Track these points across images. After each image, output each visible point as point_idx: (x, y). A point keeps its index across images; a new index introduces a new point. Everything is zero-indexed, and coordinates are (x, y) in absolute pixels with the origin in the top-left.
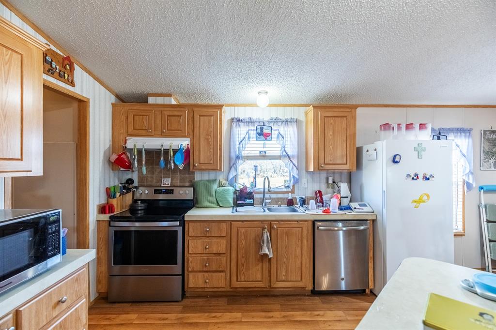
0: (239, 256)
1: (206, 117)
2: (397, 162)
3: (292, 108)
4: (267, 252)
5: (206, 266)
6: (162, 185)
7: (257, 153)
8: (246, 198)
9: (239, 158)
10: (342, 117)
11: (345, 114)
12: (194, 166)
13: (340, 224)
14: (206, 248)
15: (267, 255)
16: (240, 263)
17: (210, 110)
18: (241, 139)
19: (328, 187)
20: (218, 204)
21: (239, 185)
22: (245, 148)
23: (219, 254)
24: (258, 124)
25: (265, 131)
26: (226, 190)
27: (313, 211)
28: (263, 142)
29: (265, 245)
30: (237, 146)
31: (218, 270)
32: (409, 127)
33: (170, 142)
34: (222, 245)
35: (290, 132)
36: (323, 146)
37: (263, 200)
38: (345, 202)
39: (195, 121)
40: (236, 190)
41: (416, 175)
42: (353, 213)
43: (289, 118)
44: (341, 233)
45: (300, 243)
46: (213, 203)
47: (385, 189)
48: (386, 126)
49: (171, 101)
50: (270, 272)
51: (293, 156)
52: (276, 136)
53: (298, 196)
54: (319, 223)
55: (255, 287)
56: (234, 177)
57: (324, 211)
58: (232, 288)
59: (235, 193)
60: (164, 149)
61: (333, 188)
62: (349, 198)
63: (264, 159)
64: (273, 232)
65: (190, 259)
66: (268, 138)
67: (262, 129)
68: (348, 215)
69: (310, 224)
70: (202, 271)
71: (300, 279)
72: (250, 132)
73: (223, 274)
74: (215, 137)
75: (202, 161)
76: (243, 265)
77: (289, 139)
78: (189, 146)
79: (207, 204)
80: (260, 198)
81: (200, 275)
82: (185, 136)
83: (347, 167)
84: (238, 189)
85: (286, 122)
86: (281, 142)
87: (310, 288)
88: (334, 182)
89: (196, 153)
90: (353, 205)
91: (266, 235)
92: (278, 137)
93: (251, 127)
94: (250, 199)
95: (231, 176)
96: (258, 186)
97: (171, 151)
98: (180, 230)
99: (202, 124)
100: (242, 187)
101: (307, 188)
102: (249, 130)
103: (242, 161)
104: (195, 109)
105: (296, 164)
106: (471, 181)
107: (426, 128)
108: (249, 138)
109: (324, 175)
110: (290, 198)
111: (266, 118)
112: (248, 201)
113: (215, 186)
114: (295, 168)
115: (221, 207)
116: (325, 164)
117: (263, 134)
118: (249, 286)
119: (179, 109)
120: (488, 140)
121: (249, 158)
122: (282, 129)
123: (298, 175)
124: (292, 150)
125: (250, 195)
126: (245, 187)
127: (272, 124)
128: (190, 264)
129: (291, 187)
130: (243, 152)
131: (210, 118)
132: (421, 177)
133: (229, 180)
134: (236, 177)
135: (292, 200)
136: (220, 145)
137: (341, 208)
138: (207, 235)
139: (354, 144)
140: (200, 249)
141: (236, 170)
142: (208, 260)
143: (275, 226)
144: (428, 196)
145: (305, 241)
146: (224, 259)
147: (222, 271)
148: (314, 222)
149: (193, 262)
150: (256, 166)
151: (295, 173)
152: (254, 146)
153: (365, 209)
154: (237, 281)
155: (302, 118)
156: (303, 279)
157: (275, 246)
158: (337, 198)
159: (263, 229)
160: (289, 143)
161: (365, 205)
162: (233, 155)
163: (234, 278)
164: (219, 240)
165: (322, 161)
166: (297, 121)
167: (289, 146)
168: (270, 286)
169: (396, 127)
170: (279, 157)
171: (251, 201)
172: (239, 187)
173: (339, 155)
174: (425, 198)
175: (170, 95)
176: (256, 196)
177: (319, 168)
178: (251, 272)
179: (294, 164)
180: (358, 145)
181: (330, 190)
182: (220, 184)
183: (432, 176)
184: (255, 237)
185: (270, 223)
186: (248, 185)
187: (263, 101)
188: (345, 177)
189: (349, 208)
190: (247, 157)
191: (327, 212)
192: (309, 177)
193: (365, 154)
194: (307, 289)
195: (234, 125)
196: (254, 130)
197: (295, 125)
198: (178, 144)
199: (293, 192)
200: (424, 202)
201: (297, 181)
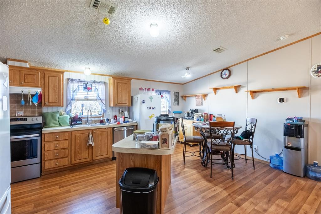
0: (76, 148)
1: (53, 77)
2: (144, 103)
3: (102, 76)
4: (91, 143)
5: (56, 156)
6: (17, 116)
7: (83, 98)
8: (77, 121)
9: (73, 100)
10: (125, 83)
11: (126, 82)
12: (45, 104)
13: (125, 128)
14: (56, 146)
15: (91, 145)
16: (76, 151)
17: (56, 74)
18: (74, 90)
19: (120, 114)
20: (60, 125)
21: (73, 114)
22: (77, 95)
23: (64, 149)
24: (84, 83)
25: (88, 86)
26: (65, 117)
27: (113, 124)
28: (87, 92)
29: (90, 140)
30: (72, 93)
31: (64, 156)
32: (149, 90)
33: (29, 90)
34: (66, 144)
35: (102, 88)
36: (117, 96)
37: (87, 121)
38: (126, 120)
39: (45, 79)
40: (71, 117)
41: (150, 107)
42: (129, 123)
43: (101, 81)
44: (125, 131)
45: (107, 138)
46: (57, 124)
47: (140, 113)
48: (141, 89)
49: (26, 65)
50: (92, 153)
51: (103, 100)
52: (94, 89)
53: (105, 118)
54: (116, 128)
55: (85, 162)
56: (69, 110)
57: (117, 123)
58: (72, 164)
59: (71, 118)
60: (24, 94)
61: (122, 114)
62: (128, 118)
63: (88, 101)
64: (94, 134)
65: (46, 154)
66: (90, 90)
67: (86, 85)
68: (127, 124)
69: (112, 129)
70: (54, 159)
71: (107, 154)
72: (79, 86)
73: (66, 159)
74: (59, 88)
75: (50, 101)
76: (78, 152)
77: (101, 91)
78: (41, 92)
79: (53, 125)
80: (85, 121)
81: (52, 161)
82: (38, 87)
83: (127, 105)
84: (73, 116)
85: (99, 83)
86: (97, 93)
87: (112, 157)
88: (122, 111)
89: (46, 97)
90: (129, 120)
91: (91, 136)
92: (95, 90)
93: (80, 84)
94: (79, 121)
95: (68, 110)
96: (84, 114)
97: (30, 95)
98: (39, 138)
99: (50, 80)
100: (75, 115)
101: (110, 114)
102: (79, 85)
103: (74, 101)
104: (46, 72)
105: (105, 103)
106: (170, 110)
107: (154, 90)
108: (79, 90)
109: (118, 108)
110: (102, 119)
111: (89, 80)
112: (79, 122)
113: (58, 115)
114: (104, 105)
115: (62, 126)
116: (118, 103)
117: (87, 88)
118: (82, 161)
119: (33, 71)
120: (175, 95)
121: (78, 100)
122: (97, 86)
123: (106, 108)
124: (103, 96)
125: (80, 119)
126: (77, 115)
127: (92, 83)
128: (45, 156)
129: (102, 115)
130: (75, 97)
131: (55, 78)
132: (152, 108)
133: (67, 111)
134: (70, 110)
135: (103, 120)
136: (62, 93)
137: (124, 122)
138: (57, 140)
139: (130, 95)
140: (52, 147)
141: (71, 106)
142: (57, 153)
143: (95, 132)
144: (154, 115)
145: (109, 137)
146: (67, 151)
147: (66, 157)
148: (113, 128)
149: (47, 155)
150: (83, 104)
151: (104, 107)
152: (82, 94)
153: (134, 121)
154: (75, 160)
155: (107, 81)
156: (108, 154)
157: (95, 141)
158: (123, 117)
159: (89, 133)
160: (101, 93)
161: (134, 120)
162: (69, 98)
163: (73, 159)
164: (64, 141)
165: (116, 102)
166: (105, 83)
167: (101, 94)
168: (93, 159)
169: (144, 89)
170: (96, 100)
171: (80, 122)
172: (73, 115)
173: (124, 99)
174: (153, 115)
175: (26, 62)
176: (83, 120)
177: (115, 105)
178: (82, 155)
179: (103, 103)
180: (132, 95)
181: (121, 115)
182: (61, 114)
183: (155, 108)
184: (85, 138)
185: (93, 130)
186: (78, 114)
187: (88, 72)
188: (127, 109)
189: (128, 122)
190: (77, 99)
191: (119, 123)
192: (111, 109)
193: (134, 99)
194: (110, 158)
195: (70, 82)
196: (82, 85)
197: (104, 85)
198: (35, 91)
199: (103, 117)
200: (153, 117)
201: (105, 111)
